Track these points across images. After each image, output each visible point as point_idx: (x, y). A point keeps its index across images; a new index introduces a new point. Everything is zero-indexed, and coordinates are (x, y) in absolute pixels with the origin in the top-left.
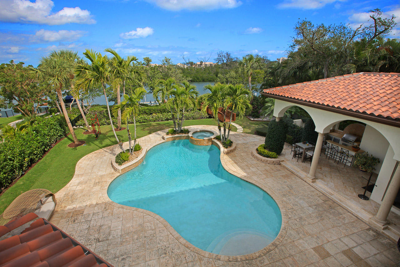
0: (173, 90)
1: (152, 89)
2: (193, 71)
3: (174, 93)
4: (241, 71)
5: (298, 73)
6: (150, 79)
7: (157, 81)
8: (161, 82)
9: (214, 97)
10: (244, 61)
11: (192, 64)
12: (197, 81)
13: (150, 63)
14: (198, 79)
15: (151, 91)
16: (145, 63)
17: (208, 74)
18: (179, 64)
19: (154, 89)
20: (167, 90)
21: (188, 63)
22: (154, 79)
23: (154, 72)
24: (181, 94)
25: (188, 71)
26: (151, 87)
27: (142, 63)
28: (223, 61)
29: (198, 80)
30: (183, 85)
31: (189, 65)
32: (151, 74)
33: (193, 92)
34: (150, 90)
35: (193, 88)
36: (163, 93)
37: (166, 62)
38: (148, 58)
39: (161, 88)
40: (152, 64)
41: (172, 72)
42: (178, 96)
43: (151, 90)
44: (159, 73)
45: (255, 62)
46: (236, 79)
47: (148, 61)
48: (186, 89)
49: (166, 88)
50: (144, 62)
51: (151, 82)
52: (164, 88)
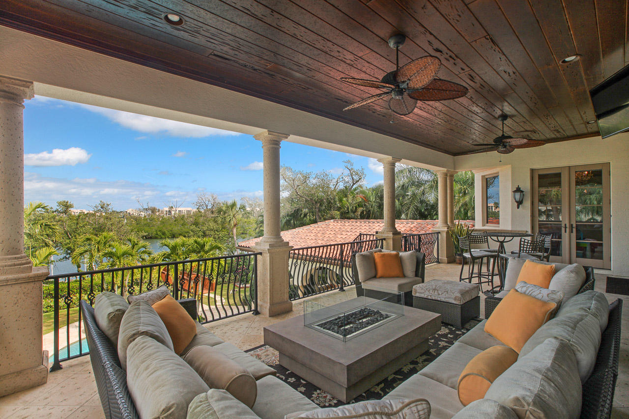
0: (109, 250)
1: (69, 252)
2: (155, 221)
3: (110, 255)
4: (221, 222)
5: (292, 222)
6: (68, 236)
7: (81, 239)
8: (88, 239)
9: (172, 255)
10: (224, 209)
11: (153, 210)
12: (161, 238)
13: (70, 209)
14: (164, 234)
15: (68, 256)
16: (59, 210)
17: (182, 225)
18: (130, 210)
19: (73, 251)
20: (99, 251)
21: (146, 209)
22: (75, 236)
23: (77, 224)
24: (123, 255)
25: (145, 222)
26: (69, 248)
27: (54, 209)
28: (207, 206)
29: (163, 236)
30: (128, 243)
31: (150, 212)
32: (70, 226)
33: (144, 252)
34: (65, 255)
35: (144, 247)
36: (92, 256)
37: (102, 208)
38: (67, 202)
39: (87, 247)
40: (75, 211)
41: (112, 224)
42: (118, 258)
43: (68, 254)
44: (86, 225)
45: (240, 208)
46: (218, 231)
47: (67, 206)
48: (133, 247)
49: (97, 247)
50: (58, 208)
51: (68, 241)
52: (94, 248)
